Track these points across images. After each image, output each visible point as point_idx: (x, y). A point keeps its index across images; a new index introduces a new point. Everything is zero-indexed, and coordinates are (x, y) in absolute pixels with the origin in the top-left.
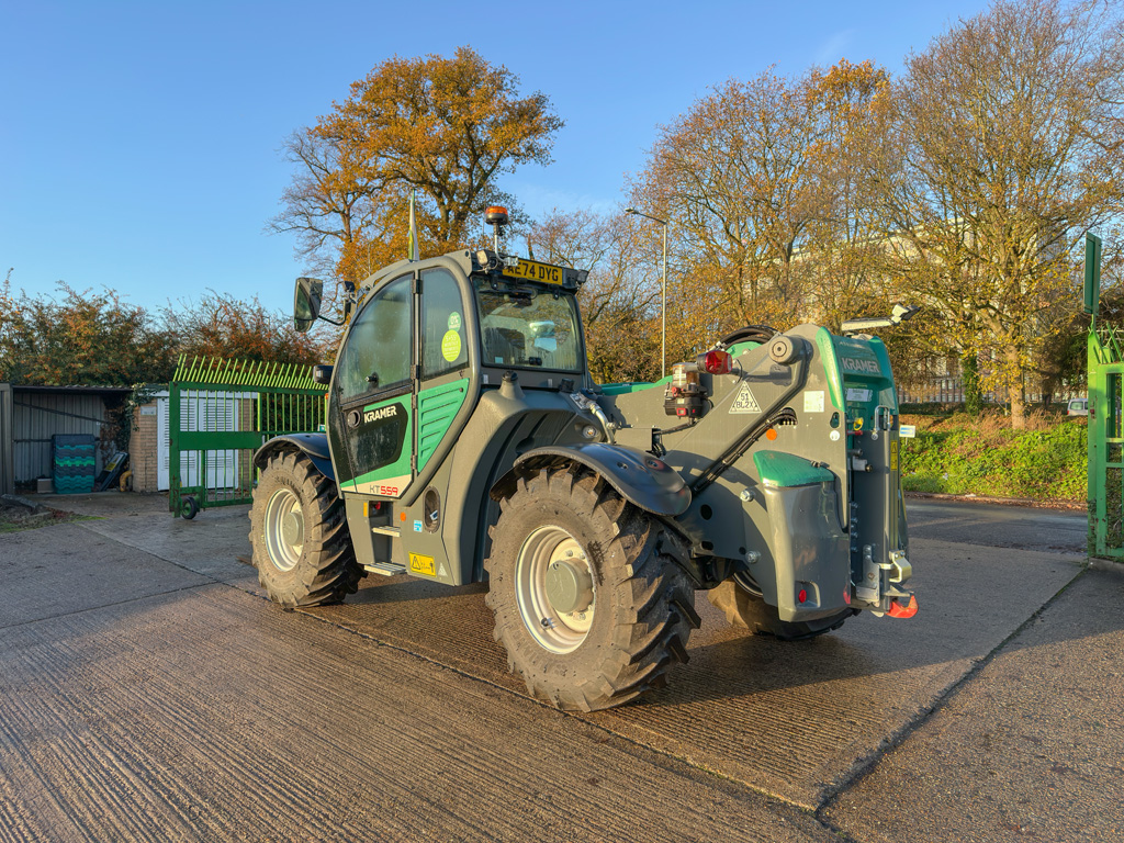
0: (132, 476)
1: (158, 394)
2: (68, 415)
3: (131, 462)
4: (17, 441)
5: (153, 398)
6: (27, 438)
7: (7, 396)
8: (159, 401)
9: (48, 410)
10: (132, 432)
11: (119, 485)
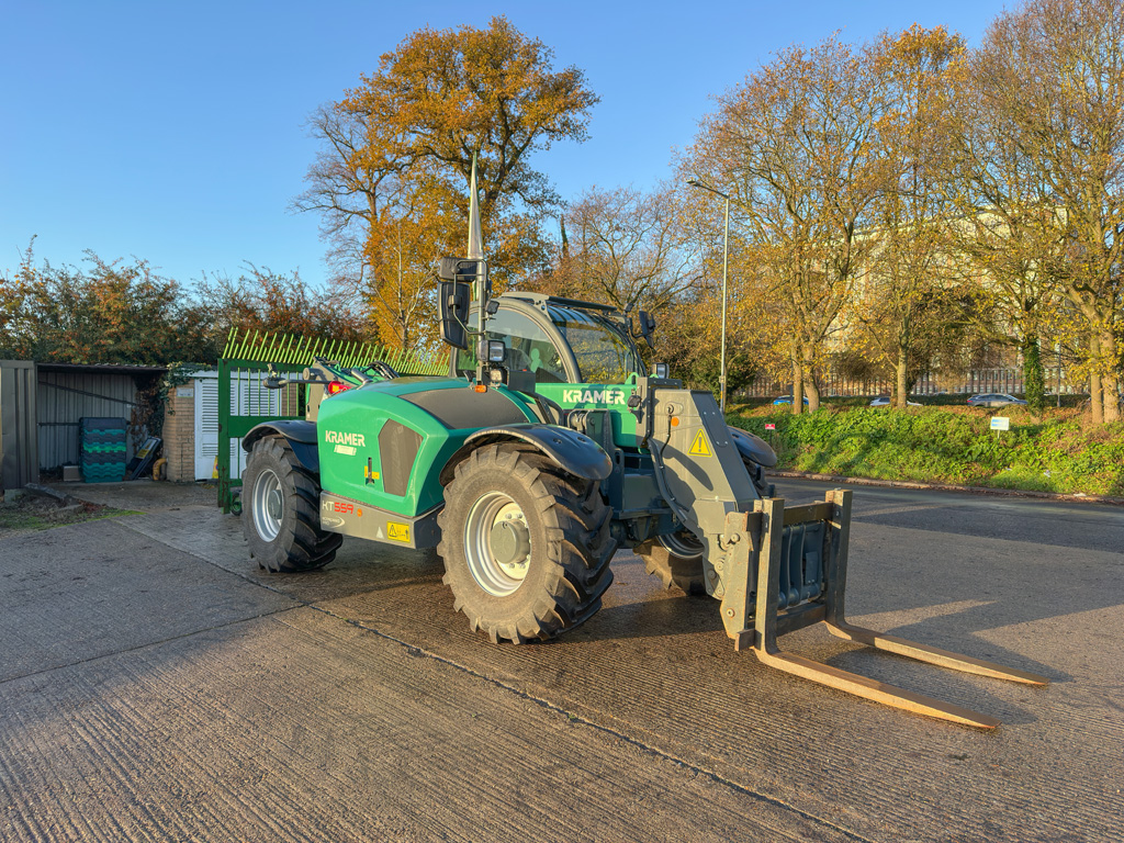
0: (166, 464)
1: (195, 375)
2: (97, 396)
3: (165, 451)
4: (41, 424)
5: (189, 379)
6: (52, 421)
7: (32, 374)
8: (197, 382)
9: (75, 391)
10: (167, 416)
11: (151, 472)
